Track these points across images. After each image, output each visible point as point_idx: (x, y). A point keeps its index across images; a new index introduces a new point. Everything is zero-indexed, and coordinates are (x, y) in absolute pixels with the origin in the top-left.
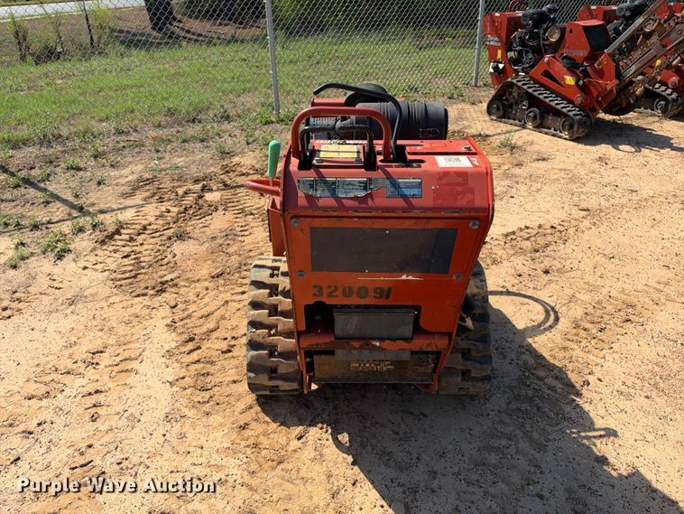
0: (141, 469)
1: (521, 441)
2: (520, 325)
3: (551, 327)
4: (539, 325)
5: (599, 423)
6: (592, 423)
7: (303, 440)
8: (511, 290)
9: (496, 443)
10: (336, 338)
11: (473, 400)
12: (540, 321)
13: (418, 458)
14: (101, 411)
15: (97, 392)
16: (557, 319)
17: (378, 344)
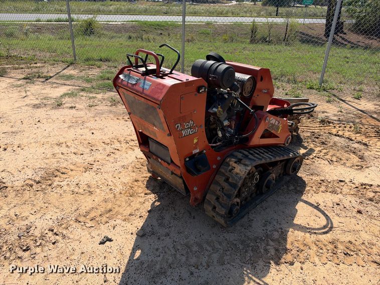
0: (100, 173)
1: (217, 254)
6: (264, 277)
7: (146, 195)
9: (205, 246)
10: (150, 151)
11: (221, 228)
13: (170, 227)
14: (112, 155)
15: (118, 150)
17: (160, 161)
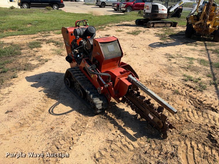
2: (60, 105)
3: (51, 108)
4: (54, 107)
5: (42, 92)
6: (43, 92)
8: (65, 115)
12: (55, 108)
16: (49, 111)
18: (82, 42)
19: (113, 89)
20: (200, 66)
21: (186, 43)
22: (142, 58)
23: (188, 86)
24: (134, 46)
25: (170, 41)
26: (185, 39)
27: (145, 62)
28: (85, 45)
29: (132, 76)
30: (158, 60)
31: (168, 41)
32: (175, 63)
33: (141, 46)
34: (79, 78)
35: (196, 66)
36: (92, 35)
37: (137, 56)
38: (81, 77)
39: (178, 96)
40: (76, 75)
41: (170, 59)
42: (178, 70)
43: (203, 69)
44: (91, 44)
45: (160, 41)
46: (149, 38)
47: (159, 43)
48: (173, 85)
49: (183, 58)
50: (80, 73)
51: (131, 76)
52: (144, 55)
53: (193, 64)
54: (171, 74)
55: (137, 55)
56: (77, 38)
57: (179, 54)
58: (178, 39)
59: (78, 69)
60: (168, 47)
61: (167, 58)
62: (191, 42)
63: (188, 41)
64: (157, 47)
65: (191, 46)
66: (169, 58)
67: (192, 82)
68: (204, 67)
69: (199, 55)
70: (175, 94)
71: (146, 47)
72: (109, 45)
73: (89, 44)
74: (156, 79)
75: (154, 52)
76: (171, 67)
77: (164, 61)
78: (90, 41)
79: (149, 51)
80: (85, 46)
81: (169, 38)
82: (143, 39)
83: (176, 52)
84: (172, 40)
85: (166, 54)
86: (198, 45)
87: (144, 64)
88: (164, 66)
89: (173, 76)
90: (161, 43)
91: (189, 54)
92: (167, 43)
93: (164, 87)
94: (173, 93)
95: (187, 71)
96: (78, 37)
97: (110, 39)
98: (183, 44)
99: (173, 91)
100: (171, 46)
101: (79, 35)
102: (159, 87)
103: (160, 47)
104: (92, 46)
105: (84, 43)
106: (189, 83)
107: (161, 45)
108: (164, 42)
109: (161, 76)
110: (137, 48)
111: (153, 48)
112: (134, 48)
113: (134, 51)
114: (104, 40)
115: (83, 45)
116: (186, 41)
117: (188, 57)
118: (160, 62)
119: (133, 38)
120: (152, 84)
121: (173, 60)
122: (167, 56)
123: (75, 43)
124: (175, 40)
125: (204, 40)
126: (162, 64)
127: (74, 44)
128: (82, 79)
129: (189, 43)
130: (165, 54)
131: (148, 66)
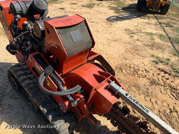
18: (27, 25)
19: (85, 106)
20: (161, 42)
21: (139, 16)
22: (104, 36)
23: (162, 70)
24: (92, 21)
25: (124, 14)
26: (137, 12)
27: (108, 41)
28: (32, 30)
29: (115, 83)
30: (121, 37)
31: (123, 14)
32: (138, 40)
33: (99, 20)
34: (28, 84)
35: (158, 42)
36: (42, 13)
37: (98, 33)
38: (31, 82)
39: (157, 88)
40: (21, 78)
41: (132, 35)
42: (144, 49)
43: (166, 46)
44: (41, 30)
45: (116, 15)
46: (105, 11)
47: (115, 16)
48: (145, 70)
49: (143, 33)
50: (30, 74)
51: (113, 84)
52: (105, 32)
53: (154, 40)
54: (139, 55)
55: (98, 31)
56: (17, 20)
57: (138, 29)
58: (131, 12)
59: (25, 67)
60: (125, 21)
61: (128, 34)
62: (144, 16)
63: (141, 14)
64: (114, 21)
65: (145, 19)
66: (130, 34)
67: (163, 64)
68: (166, 43)
69: (156, 29)
70: (153, 85)
71: (104, 22)
72: (72, 31)
73: (38, 29)
74: (126, 62)
75: (114, 28)
76: (135, 46)
77: (127, 38)
78: (39, 24)
79: (108, 26)
80: (31, 32)
81: (123, 12)
82: (99, 13)
83: (134, 26)
84: (127, 14)
85: (126, 30)
86: (150, 19)
87: (108, 43)
88: (128, 45)
89: (142, 57)
90: (117, 17)
91: (147, 28)
92: (122, 16)
93: (138, 74)
94: (150, 83)
95: (153, 49)
96: (18, 16)
97: (72, 20)
98: (137, 17)
99: (149, 79)
100: (127, 20)
101: (20, 14)
102: (133, 75)
103: (117, 21)
104: (43, 32)
105: (30, 26)
106: (161, 66)
107: (118, 19)
108: (119, 16)
109: (129, 58)
110: (96, 23)
111: (112, 23)
112: (92, 23)
113: (93, 26)
114: (63, 22)
115: (29, 29)
116: (139, 14)
117: (147, 31)
118: (123, 40)
119: (89, 12)
120: (124, 71)
121: (136, 37)
122: (127, 32)
123: (16, 27)
124: (129, 13)
125: (153, 13)
126: (126, 42)
127: (14, 28)
128: (32, 85)
129: (143, 16)
130: (124, 29)
131: (112, 45)
